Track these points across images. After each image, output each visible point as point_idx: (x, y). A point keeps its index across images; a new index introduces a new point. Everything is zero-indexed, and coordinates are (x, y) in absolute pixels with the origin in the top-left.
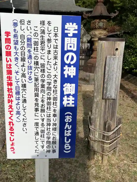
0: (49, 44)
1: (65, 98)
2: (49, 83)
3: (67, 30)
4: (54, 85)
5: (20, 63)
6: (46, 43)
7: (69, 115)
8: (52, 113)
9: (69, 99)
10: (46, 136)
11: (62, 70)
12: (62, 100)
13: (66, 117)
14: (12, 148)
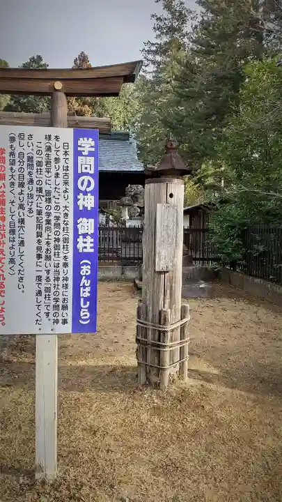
0: (57, 165)
1: (80, 239)
2: (57, 218)
3: (80, 146)
4: (65, 221)
5: (17, 190)
6: (53, 163)
7: (87, 264)
8: (62, 261)
9: (85, 240)
10: (52, 297)
11: (76, 200)
12: (76, 243)
13: (82, 267)
14: (1, 316)
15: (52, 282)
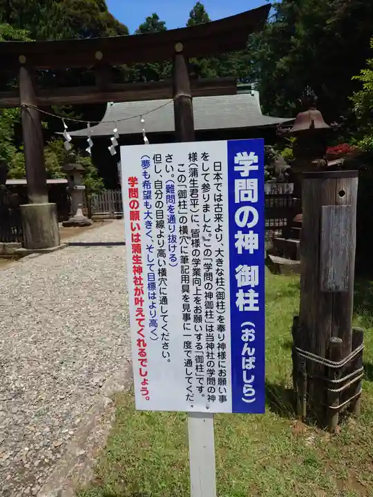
0: (206, 194)
1: (240, 294)
2: (208, 266)
3: (238, 165)
4: (218, 270)
5: (155, 231)
6: (200, 192)
7: (249, 327)
8: (216, 324)
9: (247, 295)
10: (206, 368)
11: (233, 241)
12: (234, 299)
13: (243, 331)
14: (144, 389)
15: (204, 350)
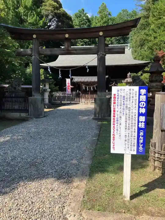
0: (133, 99)
1: (140, 123)
2: (132, 116)
3: (141, 92)
4: (135, 117)
5: (119, 107)
6: (131, 98)
7: (142, 132)
8: (133, 130)
9: (142, 124)
10: (130, 142)
11: (139, 110)
12: (138, 124)
13: (140, 133)
14: (114, 147)
15: (130, 137)
